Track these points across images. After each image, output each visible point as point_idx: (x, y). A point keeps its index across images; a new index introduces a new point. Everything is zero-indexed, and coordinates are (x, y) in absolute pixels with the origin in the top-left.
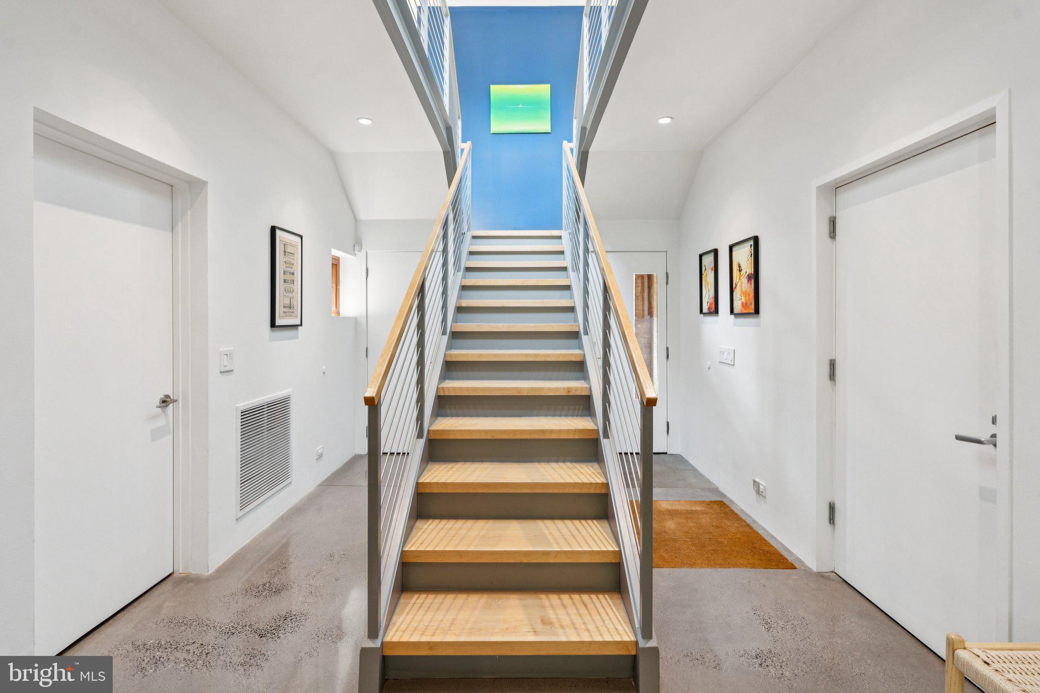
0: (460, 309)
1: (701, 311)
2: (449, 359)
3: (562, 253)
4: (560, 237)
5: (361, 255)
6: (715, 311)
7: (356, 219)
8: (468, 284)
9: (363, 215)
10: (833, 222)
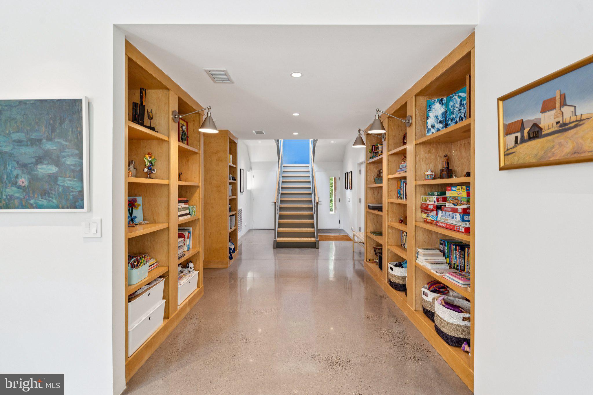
0: (282, 188)
1: (346, 188)
2: (281, 200)
3: (309, 171)
4: (309, 166)
5: (251, 172)
6: (347, 188)
7: (250, 162)
8: (283, 181)
9: (252, 160)
10: (360, 171)
